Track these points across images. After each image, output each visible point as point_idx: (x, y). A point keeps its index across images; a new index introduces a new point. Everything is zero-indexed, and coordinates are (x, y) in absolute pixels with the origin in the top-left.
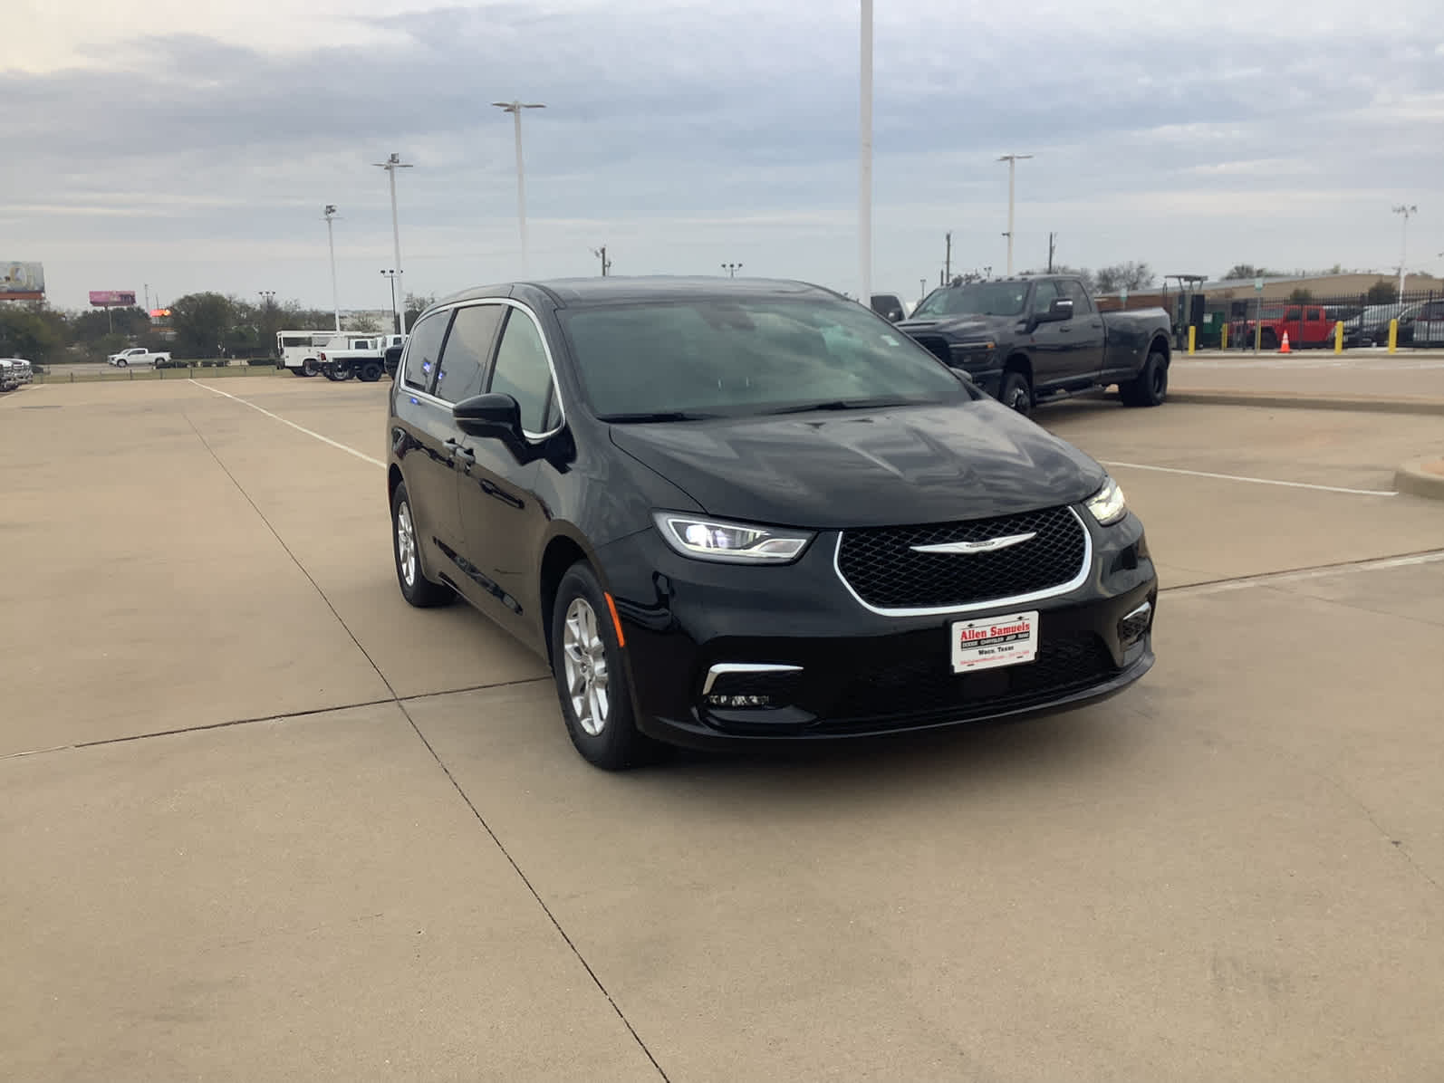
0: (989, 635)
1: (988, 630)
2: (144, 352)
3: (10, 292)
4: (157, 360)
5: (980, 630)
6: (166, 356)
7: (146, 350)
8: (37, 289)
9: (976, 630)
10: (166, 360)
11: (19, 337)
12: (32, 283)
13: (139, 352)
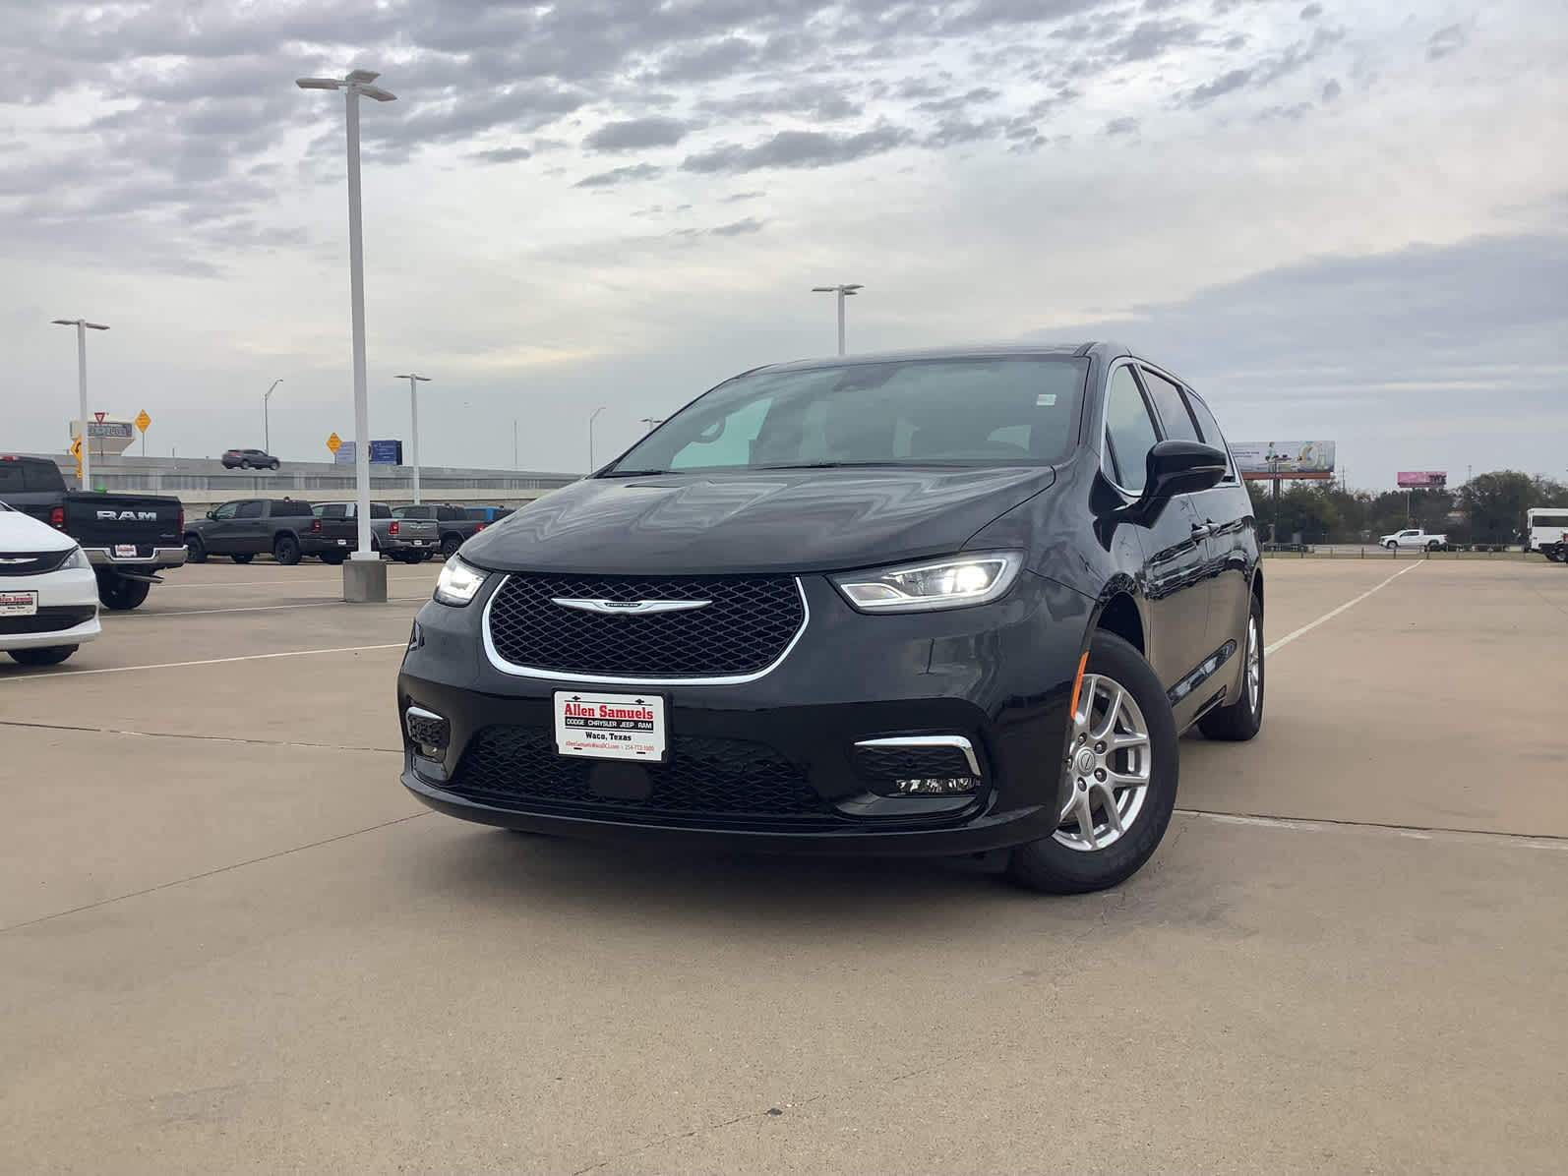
0: (597, 716)
1: (597, 708)
2: (1417, 533)
3: (1300, 471)
4: (1430, 542)
5: (587, 706)
6: (1441, 539)
7: (1421, 531)
8: (1326, 468)
9: (583, 706)
10: (1441, 543)
11: (1302, 516)
12: (1323, 463)
13: (1412, 534)
